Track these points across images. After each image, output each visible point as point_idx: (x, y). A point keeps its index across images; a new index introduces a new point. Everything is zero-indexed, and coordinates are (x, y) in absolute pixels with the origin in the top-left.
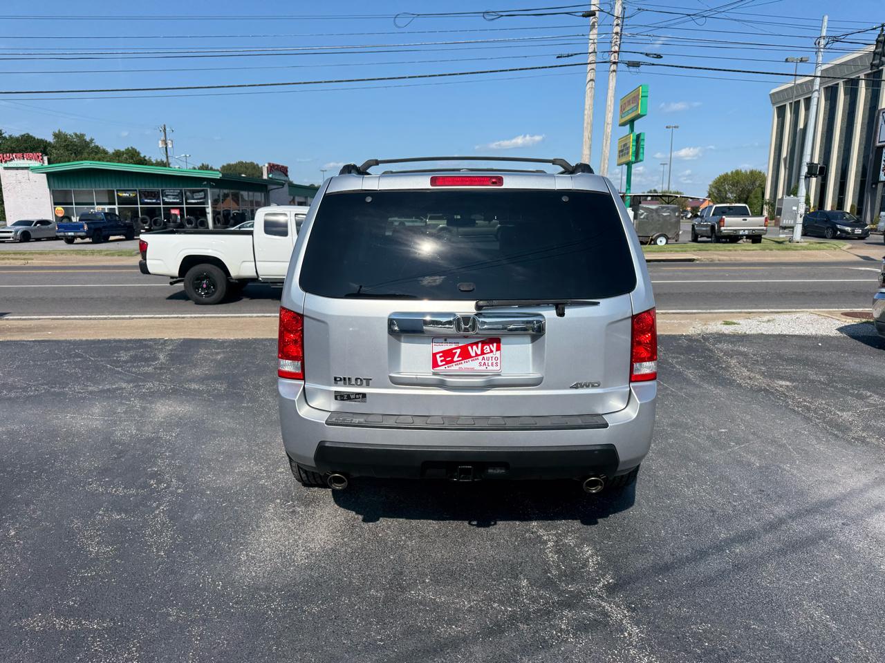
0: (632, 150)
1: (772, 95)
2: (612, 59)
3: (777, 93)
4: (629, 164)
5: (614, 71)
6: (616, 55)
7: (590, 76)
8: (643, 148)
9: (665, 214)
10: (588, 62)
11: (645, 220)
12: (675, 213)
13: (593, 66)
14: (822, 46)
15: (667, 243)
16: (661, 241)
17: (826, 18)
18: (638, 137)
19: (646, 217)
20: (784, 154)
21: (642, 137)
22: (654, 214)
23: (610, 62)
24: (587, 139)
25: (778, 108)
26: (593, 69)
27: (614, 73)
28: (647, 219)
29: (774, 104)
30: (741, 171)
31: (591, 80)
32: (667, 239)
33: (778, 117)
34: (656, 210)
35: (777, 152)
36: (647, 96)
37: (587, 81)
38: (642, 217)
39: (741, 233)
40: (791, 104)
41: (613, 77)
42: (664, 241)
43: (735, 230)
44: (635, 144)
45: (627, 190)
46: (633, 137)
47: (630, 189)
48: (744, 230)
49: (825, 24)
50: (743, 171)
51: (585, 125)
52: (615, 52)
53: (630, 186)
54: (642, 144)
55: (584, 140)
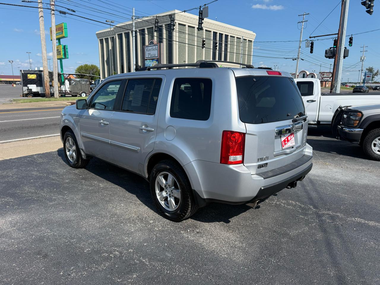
0: (62, 53)
1: (97, 34)
2: (52, 7)
3: (99, 33)
4: (61, 59)
5: (54, 14)
6: (53, 6)
7: (41, 14)
8: (68, 52)
9: (83, 83)
10: (39, 7)
11: (75, 86)
12: (87, 82)
13: (42, 10)
14: (134, 19)
15: (86, 96)
16: (83, 95)
17: (134, 9)
18: (64, 47)
19: (75, 84)
20: (105, 59)
21: (66, 47)
22: (78, 83)
23: (51, 9)
24: (44, 46)
25: (100, 40)
26: (42, 11)
27: (54, 15)
28: (76, 85)
29: (98, 38)
30: (88, 65)
31: (42, 16)
32: (86, 94)
33: (101, 44)
34: (79, 81)
35: (102, 58)
36: (67, 29)
37: (39, 17)
38: (73, 84)
39: (115, 91)
40: (110, 38)
41: (53, 16)
42: (85, 95)
43: (113, 90)
44: (63, 50)
45: (61, 71)
46: (62, 47)
47: (63, 71)
48: (116, 90)
49: (134, 11)
50: (89, 65)
51: (42, 38)
52: (53, 5)
53: (62, 69)
54: (67, 50)
55: (42, 46)
